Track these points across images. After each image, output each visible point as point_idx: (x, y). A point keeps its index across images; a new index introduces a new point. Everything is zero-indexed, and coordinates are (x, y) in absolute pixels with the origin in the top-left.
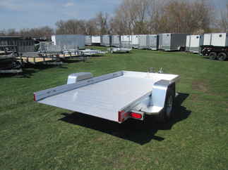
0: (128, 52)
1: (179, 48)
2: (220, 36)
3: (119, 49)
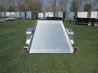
0: (13, 20)
1: (35, 18)
3: (9, 19)
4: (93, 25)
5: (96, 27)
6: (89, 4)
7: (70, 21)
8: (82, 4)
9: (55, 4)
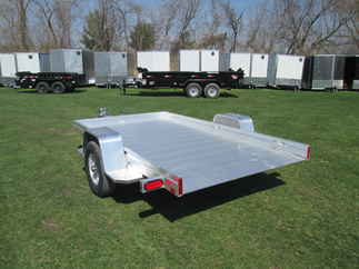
2: (31, 57)
4: (203, 95)
5: (214, 98)
6: (149, 25)
7: (126, 86)
8: (128, 24)
9: (23, 19)
